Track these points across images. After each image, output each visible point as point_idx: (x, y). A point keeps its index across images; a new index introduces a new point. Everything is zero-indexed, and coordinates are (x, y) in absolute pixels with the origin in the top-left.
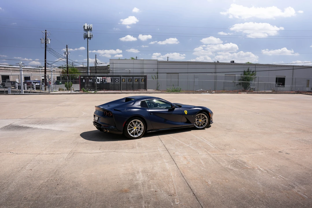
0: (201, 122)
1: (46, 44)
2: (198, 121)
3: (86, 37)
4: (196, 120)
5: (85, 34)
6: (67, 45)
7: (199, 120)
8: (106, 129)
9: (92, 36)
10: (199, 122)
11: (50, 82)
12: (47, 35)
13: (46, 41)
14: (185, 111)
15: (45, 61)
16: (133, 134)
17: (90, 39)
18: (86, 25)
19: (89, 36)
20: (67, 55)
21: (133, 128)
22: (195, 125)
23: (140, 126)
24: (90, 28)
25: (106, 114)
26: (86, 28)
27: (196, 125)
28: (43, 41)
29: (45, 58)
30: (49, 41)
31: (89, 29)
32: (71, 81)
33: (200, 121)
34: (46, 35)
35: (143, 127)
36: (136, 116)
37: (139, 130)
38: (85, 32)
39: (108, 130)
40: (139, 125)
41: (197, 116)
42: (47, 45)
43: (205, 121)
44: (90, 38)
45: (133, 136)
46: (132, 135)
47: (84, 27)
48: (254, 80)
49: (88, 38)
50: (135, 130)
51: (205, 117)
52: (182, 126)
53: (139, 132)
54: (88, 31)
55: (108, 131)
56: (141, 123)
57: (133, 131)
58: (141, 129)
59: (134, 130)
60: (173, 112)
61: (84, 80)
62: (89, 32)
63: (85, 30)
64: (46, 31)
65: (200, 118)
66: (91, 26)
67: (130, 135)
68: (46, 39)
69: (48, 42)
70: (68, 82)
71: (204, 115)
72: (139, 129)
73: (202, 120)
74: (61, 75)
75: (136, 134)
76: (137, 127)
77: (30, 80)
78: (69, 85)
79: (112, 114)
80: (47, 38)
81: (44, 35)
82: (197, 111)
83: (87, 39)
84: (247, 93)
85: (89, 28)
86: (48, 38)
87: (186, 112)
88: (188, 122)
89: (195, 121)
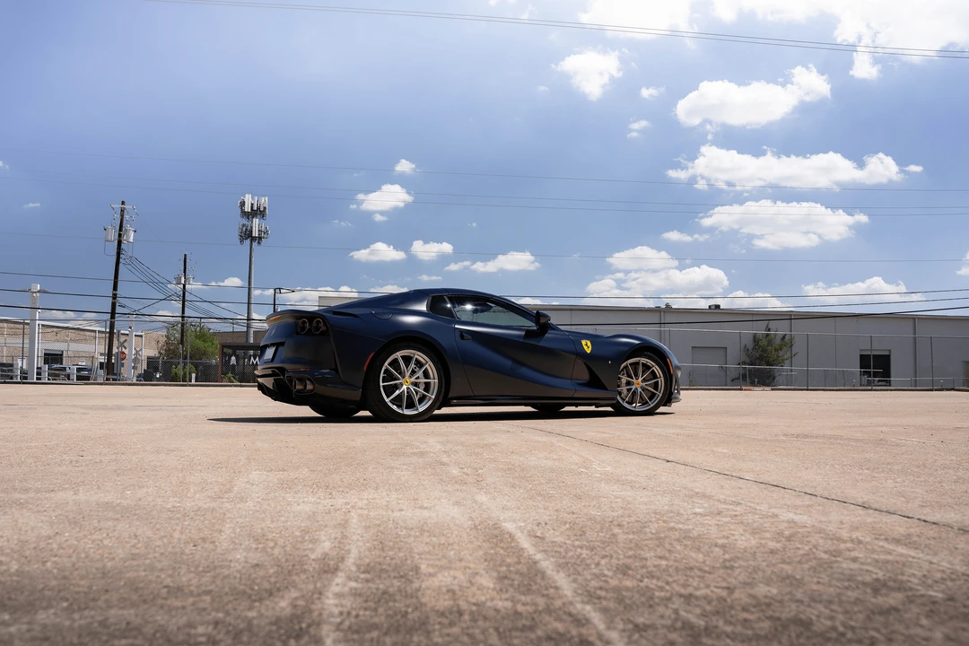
0: (639, 390)
1: (120, 243)
2: (628, 383)
3: (247, 235)
4: (624, 379)
5: (244, 225)
6: (185, 255)
7: (634, 380)
8: (301, 380)
9: (266, 232)
10: (634, 387)
11: (123, 353)
12: (126, 217)
13: (120, 235)
14: (584, 342)
15: (115, 297)
16: (397, 401)
17: (259, 243)
18: (248, 199)
19: (255, 234)
20: (184, 286)
21: (399, 379)
22: (618, 398)
23: (426, 375)
24: (262, 209)
25: (304, 328)
26: (247, 208)
27: (623, 400)
28: (113, 235)
29: (115, 288)
30: (132, 234)
31: (258, 212)
32: (192, 363)
33: (638, 383)
34: (122, 216)
35: (434, 381)
36: (412, 338)
37: (421, 390)
38: (245, 221)
39: (308, 382)
40: (420, 373)
41: (626, 367)
42: (123, 246)
43: (656, 386)
44: (260, 238)
45: (400, 411)
46: (395, 407)
47: (243, 204)
48: (787, 362)
49: (253, 239)
50: (408, 388)
51: (653, 372)
52: (576, 396)
53: (421, 400)
54: (253, 217)
55: (310, 387)
56: (430, 366)
57: (397, 392)
58: (427, 387)
59: (405, 387)
60: (542, 344)
61: (233, 358)
62: (256, 221)
63: (245, 214)
64: (123, 203)
65: (636, 375)
66: (264, 201)
67: (390, 404)
68: (120, 230)
69: (128, 237)
70: (180, 366)
71: (650, 363)
72: (422, 386)
73: (644, 380)
74: (160, 353)
75: (411, 405)
76: (413, 379)
77: (62, 364)
78: (185, 374)
79: (325, 324)
80: (124, 225)
81: (118, 217)
82: (627, 349)
83: (248, 241)
84: (772, 390)
85: (258, 208)
86: (127, 226)
87: (587, 346)
88: (595, 382)
89: (619, 386)
